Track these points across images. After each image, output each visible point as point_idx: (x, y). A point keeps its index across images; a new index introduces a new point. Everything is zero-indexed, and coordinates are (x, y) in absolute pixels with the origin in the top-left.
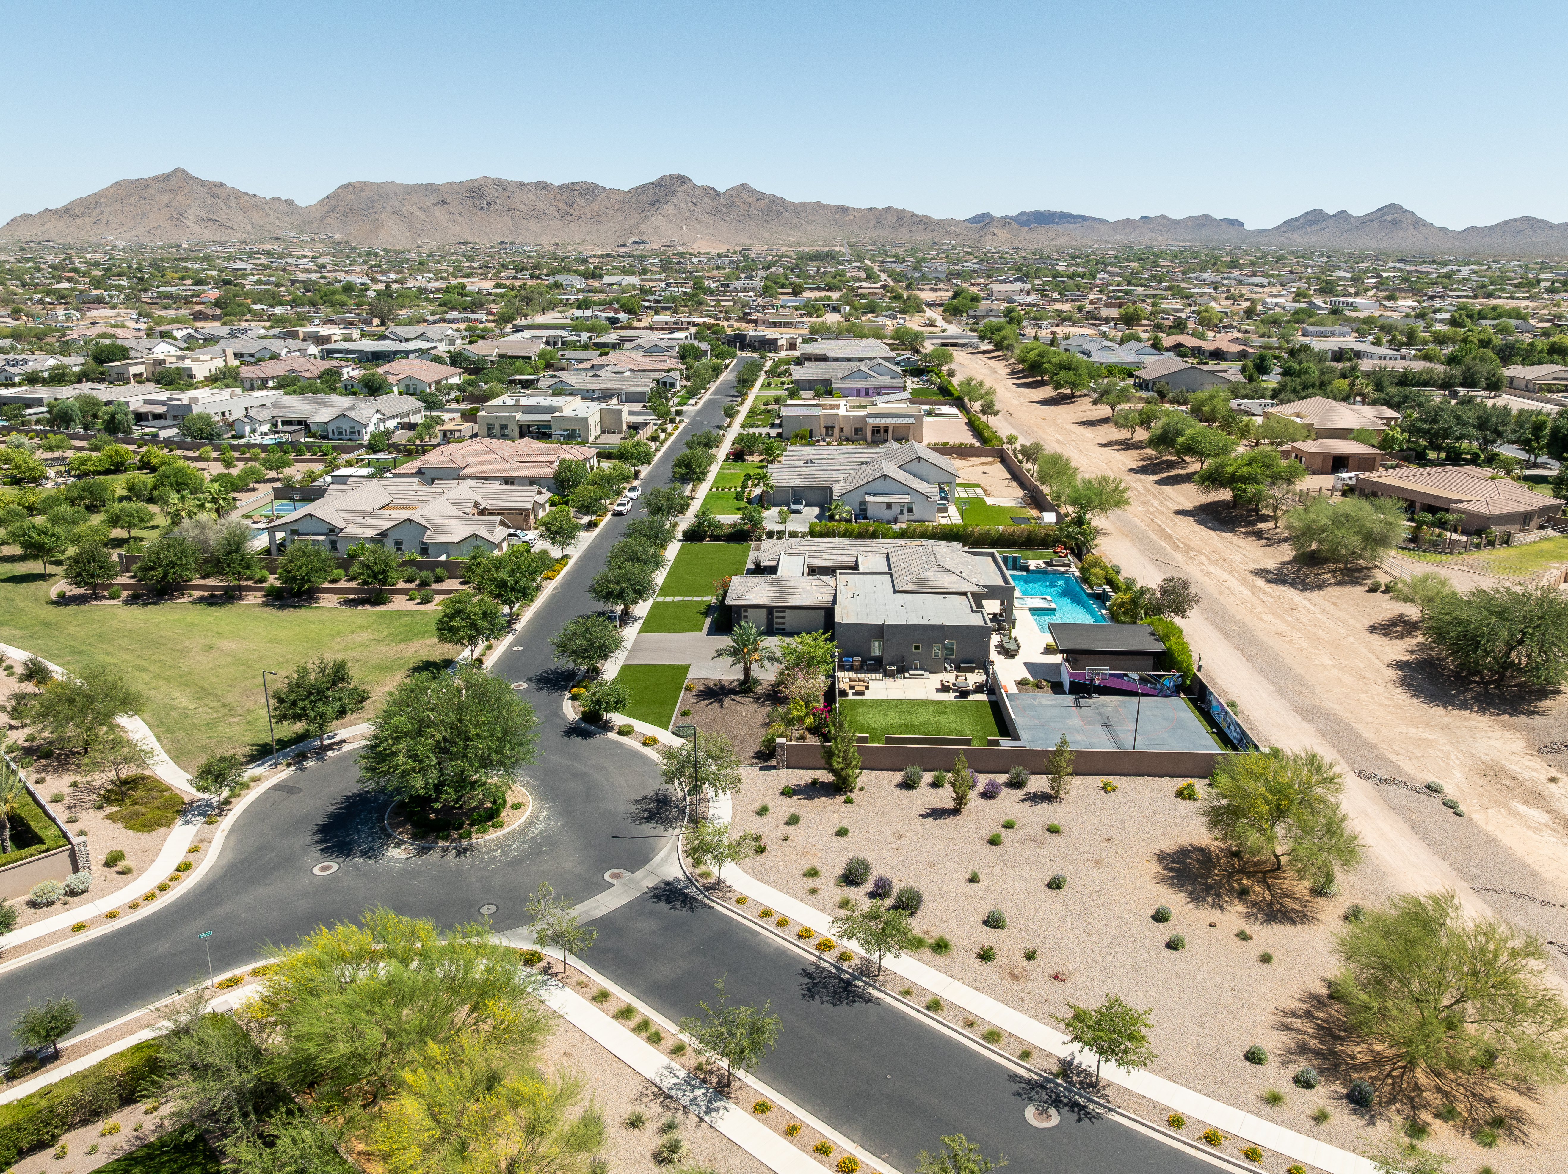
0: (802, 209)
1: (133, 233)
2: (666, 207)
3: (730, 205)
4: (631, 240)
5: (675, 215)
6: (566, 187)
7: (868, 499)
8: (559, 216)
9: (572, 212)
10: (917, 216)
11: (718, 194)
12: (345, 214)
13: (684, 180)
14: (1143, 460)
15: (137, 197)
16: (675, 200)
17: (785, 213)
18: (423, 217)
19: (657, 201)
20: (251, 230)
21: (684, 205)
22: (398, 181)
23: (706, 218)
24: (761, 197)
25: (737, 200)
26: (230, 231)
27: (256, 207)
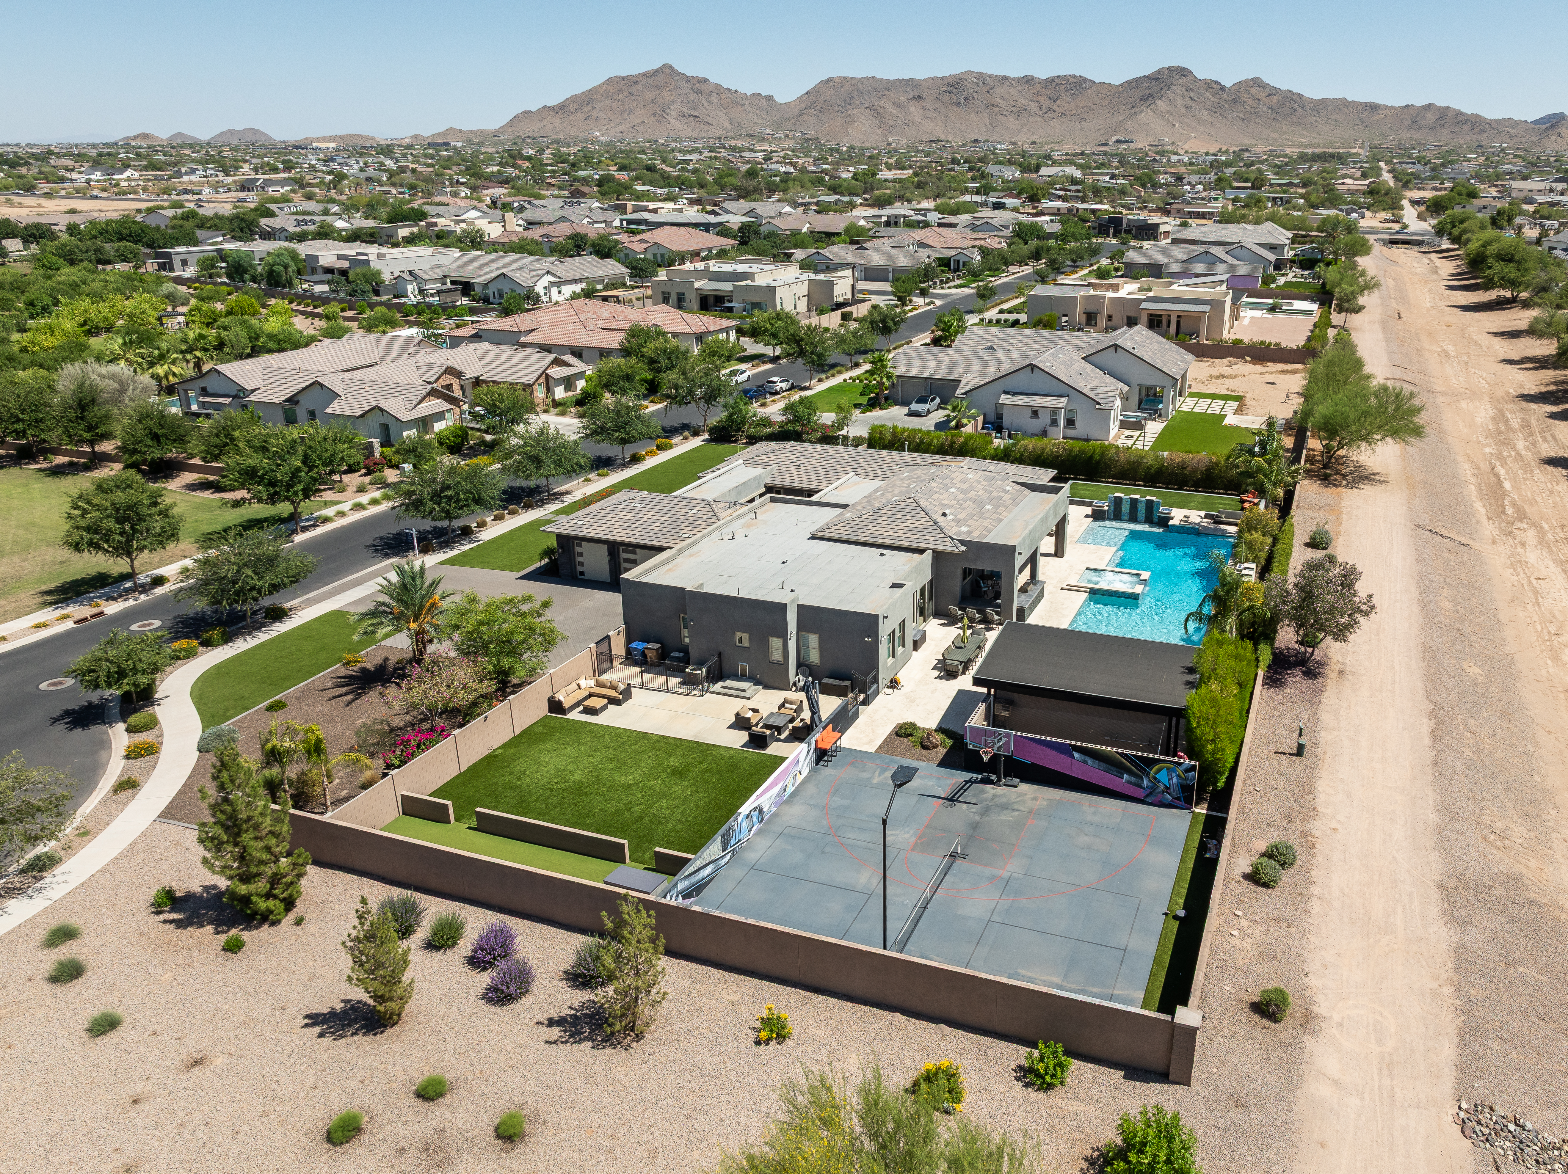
0: (1323, 106)
1: (619, 129)
2: (1159, 102)
3: (1235, 101)
4: (1114, 139)
5: (1168, 112)
6: (1051, 81)
7: (1004, 399)
8: (1041, 113)
9: (1056, 108)
10: (1463, 114)
11: (1223, 88)
12: (822, 111)
13: (1183, 72)
14: (1555, 383)
15: (626, 93)
16: (1171, 95)
17: (1300, 111)
18: (896, 113)
19: (1151, 96)
20: (729, 127)
21: (1180, 101)
22: (879, 76)
23: (1205, 115)
24: (1273, 91)
25: (1244, 96)
26: (708, 127)
27: (736, 104)
